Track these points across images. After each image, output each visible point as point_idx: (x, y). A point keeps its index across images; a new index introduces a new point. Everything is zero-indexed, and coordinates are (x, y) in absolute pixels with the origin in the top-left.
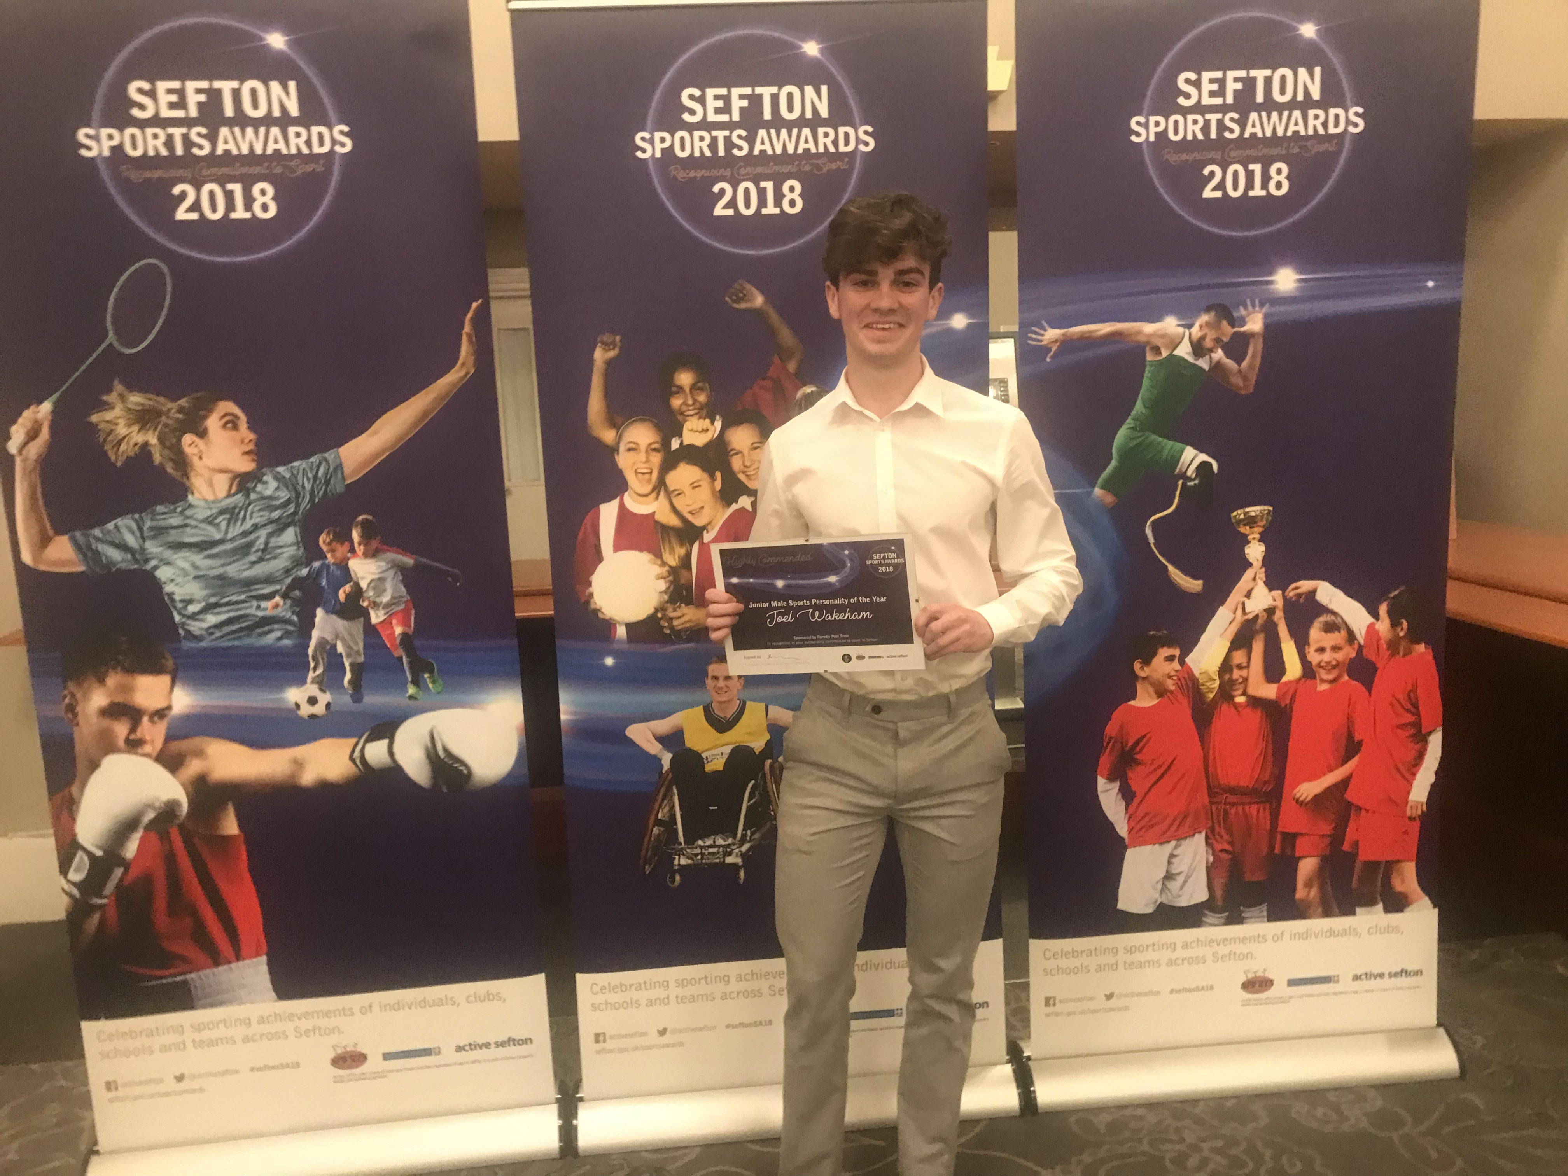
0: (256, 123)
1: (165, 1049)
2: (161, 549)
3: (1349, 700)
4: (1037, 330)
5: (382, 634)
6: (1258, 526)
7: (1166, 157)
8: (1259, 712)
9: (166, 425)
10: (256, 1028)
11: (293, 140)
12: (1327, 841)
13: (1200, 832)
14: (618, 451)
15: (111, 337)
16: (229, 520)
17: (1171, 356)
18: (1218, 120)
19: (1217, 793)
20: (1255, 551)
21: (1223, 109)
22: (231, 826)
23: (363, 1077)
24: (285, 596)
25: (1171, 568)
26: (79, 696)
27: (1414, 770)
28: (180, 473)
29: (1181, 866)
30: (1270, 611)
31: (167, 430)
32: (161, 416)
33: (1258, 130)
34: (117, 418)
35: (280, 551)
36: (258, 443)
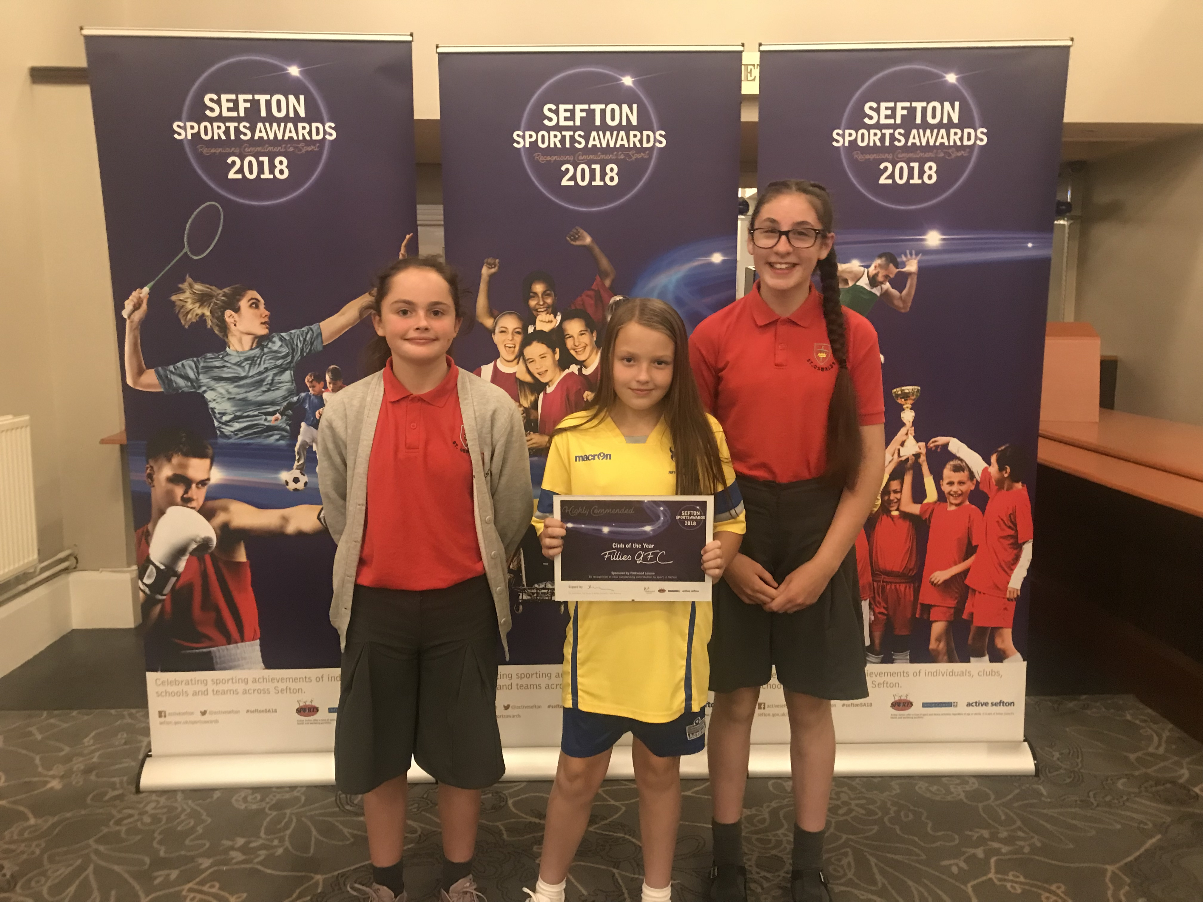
0: (279, 121)
1: (195, 694)
2: (209, 380)
3: (970, 517)
6: (910, 399)
7: (856, 156)
8: (908, 523)
9: (216, 304)
10: (251, 686)
11: (301, 131)
12: (952, 611)
13: (865, 600)
14: (494, 332)
15: (186, 249)
16: (251, 364)
17: (855, 285)
18: (890, 134)
19: (877, 574)
20: (908, 416)
21: (895, 127)
22: (242, 556)
23: (316, 722)
24: (282, 414)
26: (155, 468)
27: (1012, 567)
30: (917, 456)
31: (216, 307)
32: (213, 298)
33: (917, 141)
34: (187, 298)
35: (281, 385)
36: (270, 318)
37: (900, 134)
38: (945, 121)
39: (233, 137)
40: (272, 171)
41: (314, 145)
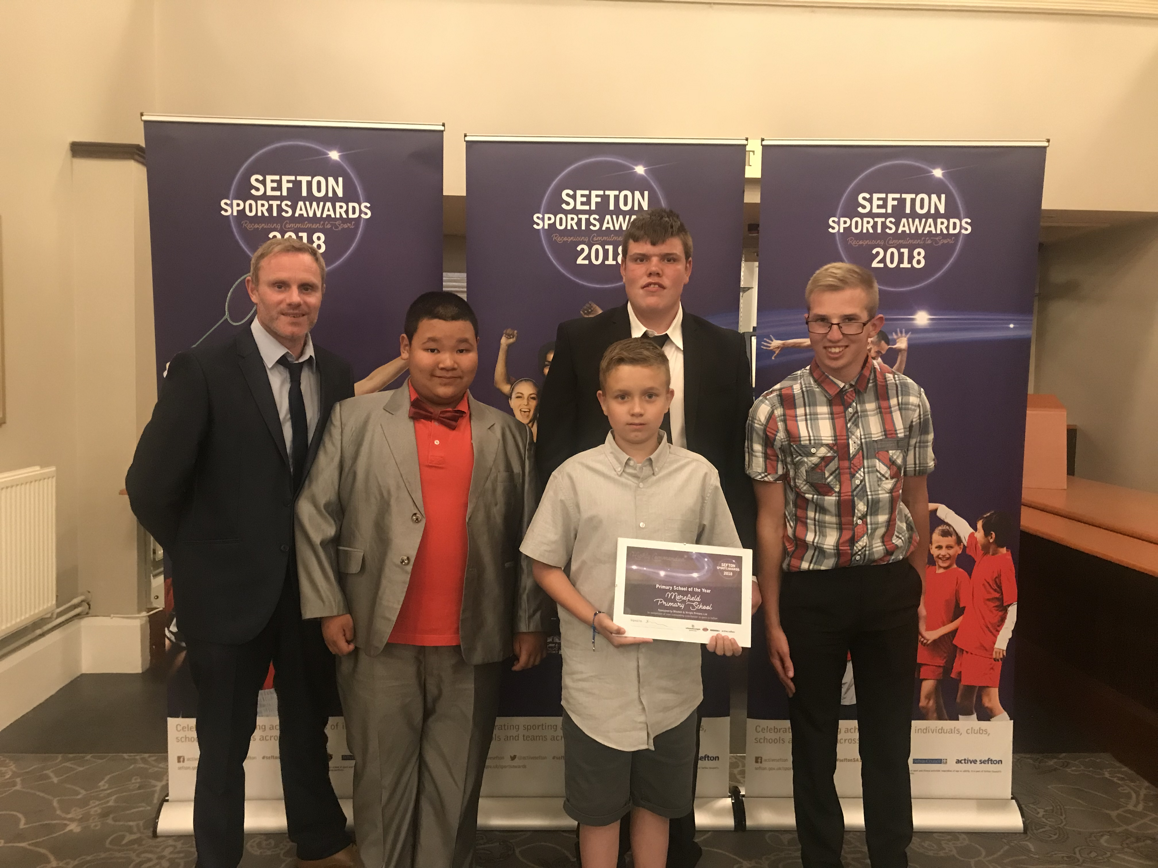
0: (318, 200)
3: (957, 578)
4: (768, 340)
7: (850, 242)
10: (268, 733)
12: (941, 670)
14: (511, 397)
15: (227, 315)
21: (886, 216)
27: (998, 628)
29: (846, 679)
33: (906, 229)
37: (891, 222)
38: (933, 211)
39: (275, 214)
41: (351, 223)
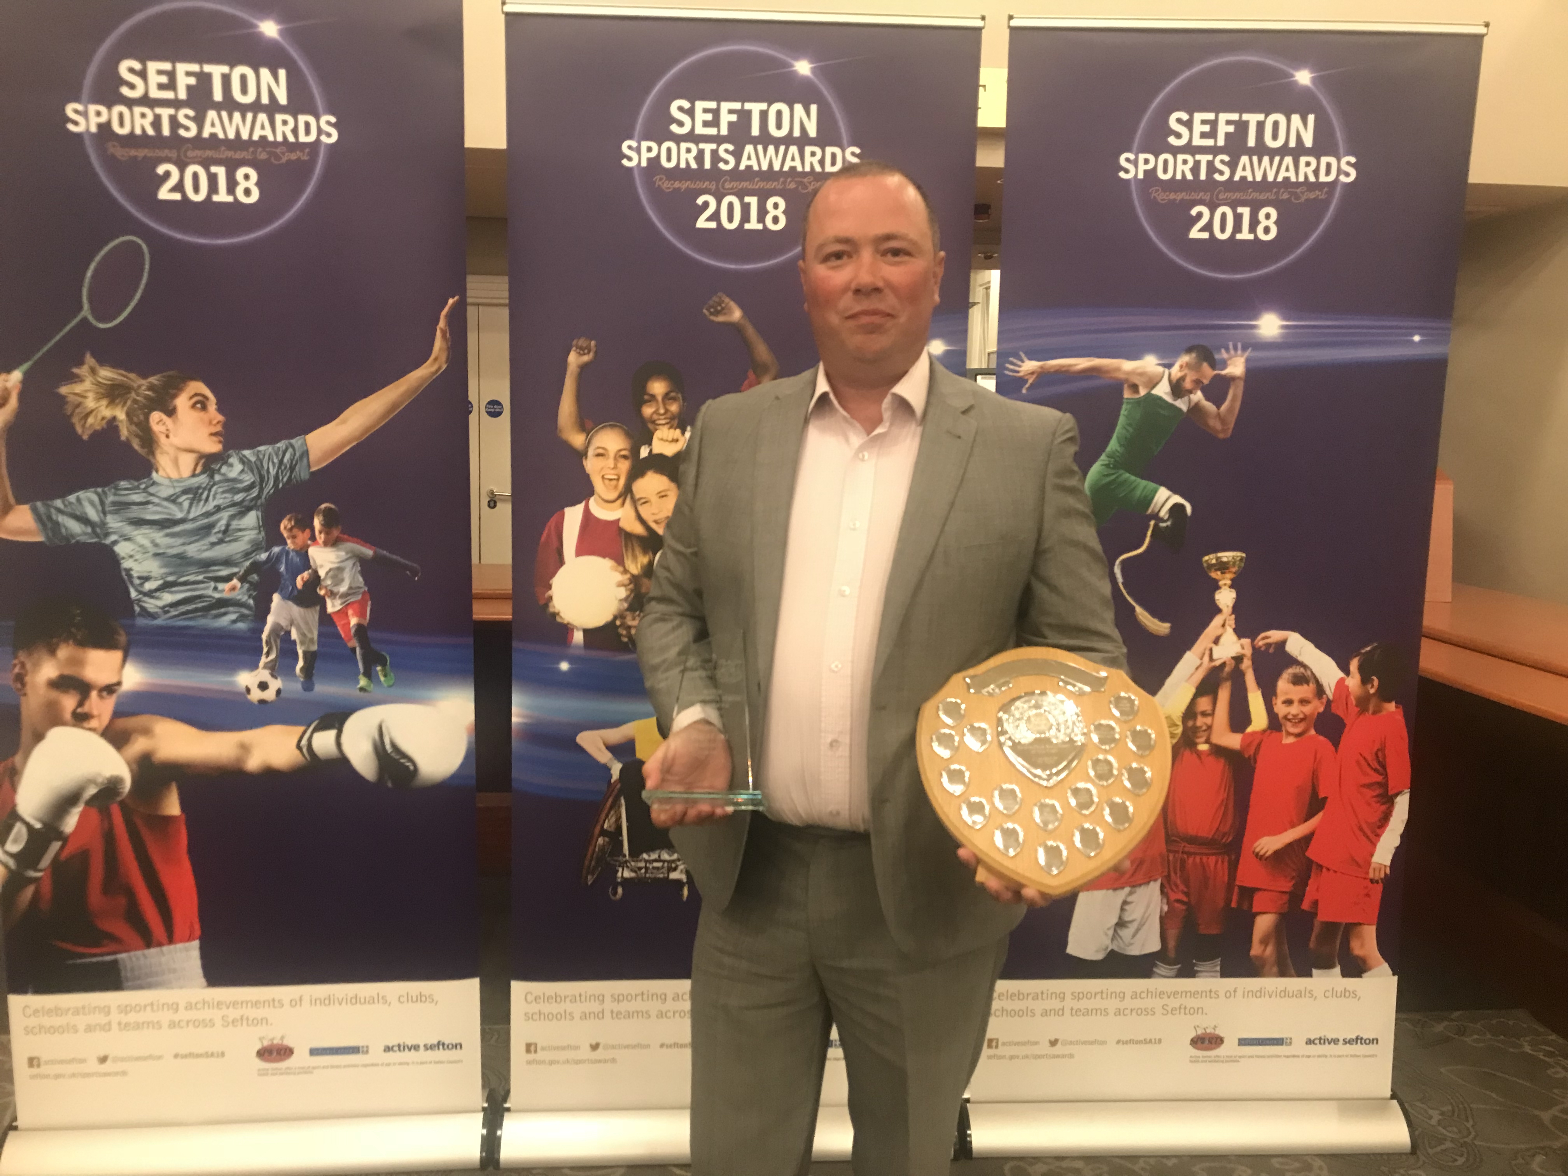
0: (244, 109)
1: (89, 1029)
2: (120, 524)
3: (1316, 754)
4: (1015, 361)
5: (337, 624)
6: (1230, 572)
8: (1222, 760)
9: (135, 401)
10: (183, 1015)
11: (279, 127)
12: (1286, 897)
13: (1155, 880)
14: (586, 456)
15: (86, 311)
16: (192, 499)
17: (1149, 395)
18: (1208, 162)
19: (1175, 841)
20: (1226, 597)
21: (1214, 151)
22: (173, 806)
23: (288, 1072)
24: (243, 579)
25: (1139, 610)
26: (29, 666)
27: (1378, 831)
28: (146, 450)
29: (1134, 913)
30: (1238, 659)
31: (136, 406)
32: (129, 393)
33: (1248, 174)
34: (87, 391)
35: (240, 534)
36: (225, 425)
37: (1222, 162)
38: (1292, 144)
39: (166, 131)
40: (231, 190)
41: (302, 151)
